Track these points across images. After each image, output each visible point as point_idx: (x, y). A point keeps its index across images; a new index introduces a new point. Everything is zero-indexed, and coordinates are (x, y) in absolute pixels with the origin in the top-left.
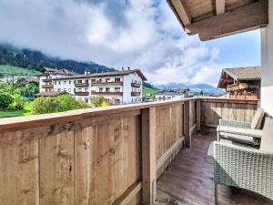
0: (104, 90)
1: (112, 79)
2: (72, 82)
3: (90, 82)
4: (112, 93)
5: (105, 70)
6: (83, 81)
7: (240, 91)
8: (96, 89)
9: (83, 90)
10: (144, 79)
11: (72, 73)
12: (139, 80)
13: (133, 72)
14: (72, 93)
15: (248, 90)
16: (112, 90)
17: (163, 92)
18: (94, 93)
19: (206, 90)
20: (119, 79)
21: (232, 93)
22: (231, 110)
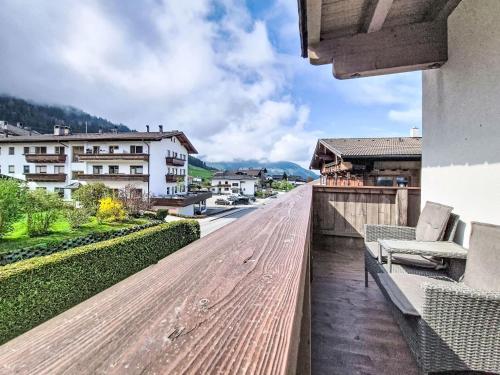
0: (105, 170)
1: (124, 148)
2: (19, 150)
3: (68, 152)
4: (123, 177)
5: (108, 127)
6: (51, 150)
7: (342, 174)
8: (86, 168)
9: (50, 169)
10: (191, 149)
11: (17, 129)
12: (181, 151)
13: (169, 137)
14: (20, 175)
15: (352, 172)
16: (124, 169)
17: (225, 174)
18: (78, 175)
19: (291, 172)
20: (140, 149)
21: (330, 176)
22: (360, 204)
